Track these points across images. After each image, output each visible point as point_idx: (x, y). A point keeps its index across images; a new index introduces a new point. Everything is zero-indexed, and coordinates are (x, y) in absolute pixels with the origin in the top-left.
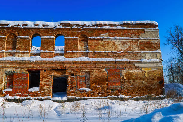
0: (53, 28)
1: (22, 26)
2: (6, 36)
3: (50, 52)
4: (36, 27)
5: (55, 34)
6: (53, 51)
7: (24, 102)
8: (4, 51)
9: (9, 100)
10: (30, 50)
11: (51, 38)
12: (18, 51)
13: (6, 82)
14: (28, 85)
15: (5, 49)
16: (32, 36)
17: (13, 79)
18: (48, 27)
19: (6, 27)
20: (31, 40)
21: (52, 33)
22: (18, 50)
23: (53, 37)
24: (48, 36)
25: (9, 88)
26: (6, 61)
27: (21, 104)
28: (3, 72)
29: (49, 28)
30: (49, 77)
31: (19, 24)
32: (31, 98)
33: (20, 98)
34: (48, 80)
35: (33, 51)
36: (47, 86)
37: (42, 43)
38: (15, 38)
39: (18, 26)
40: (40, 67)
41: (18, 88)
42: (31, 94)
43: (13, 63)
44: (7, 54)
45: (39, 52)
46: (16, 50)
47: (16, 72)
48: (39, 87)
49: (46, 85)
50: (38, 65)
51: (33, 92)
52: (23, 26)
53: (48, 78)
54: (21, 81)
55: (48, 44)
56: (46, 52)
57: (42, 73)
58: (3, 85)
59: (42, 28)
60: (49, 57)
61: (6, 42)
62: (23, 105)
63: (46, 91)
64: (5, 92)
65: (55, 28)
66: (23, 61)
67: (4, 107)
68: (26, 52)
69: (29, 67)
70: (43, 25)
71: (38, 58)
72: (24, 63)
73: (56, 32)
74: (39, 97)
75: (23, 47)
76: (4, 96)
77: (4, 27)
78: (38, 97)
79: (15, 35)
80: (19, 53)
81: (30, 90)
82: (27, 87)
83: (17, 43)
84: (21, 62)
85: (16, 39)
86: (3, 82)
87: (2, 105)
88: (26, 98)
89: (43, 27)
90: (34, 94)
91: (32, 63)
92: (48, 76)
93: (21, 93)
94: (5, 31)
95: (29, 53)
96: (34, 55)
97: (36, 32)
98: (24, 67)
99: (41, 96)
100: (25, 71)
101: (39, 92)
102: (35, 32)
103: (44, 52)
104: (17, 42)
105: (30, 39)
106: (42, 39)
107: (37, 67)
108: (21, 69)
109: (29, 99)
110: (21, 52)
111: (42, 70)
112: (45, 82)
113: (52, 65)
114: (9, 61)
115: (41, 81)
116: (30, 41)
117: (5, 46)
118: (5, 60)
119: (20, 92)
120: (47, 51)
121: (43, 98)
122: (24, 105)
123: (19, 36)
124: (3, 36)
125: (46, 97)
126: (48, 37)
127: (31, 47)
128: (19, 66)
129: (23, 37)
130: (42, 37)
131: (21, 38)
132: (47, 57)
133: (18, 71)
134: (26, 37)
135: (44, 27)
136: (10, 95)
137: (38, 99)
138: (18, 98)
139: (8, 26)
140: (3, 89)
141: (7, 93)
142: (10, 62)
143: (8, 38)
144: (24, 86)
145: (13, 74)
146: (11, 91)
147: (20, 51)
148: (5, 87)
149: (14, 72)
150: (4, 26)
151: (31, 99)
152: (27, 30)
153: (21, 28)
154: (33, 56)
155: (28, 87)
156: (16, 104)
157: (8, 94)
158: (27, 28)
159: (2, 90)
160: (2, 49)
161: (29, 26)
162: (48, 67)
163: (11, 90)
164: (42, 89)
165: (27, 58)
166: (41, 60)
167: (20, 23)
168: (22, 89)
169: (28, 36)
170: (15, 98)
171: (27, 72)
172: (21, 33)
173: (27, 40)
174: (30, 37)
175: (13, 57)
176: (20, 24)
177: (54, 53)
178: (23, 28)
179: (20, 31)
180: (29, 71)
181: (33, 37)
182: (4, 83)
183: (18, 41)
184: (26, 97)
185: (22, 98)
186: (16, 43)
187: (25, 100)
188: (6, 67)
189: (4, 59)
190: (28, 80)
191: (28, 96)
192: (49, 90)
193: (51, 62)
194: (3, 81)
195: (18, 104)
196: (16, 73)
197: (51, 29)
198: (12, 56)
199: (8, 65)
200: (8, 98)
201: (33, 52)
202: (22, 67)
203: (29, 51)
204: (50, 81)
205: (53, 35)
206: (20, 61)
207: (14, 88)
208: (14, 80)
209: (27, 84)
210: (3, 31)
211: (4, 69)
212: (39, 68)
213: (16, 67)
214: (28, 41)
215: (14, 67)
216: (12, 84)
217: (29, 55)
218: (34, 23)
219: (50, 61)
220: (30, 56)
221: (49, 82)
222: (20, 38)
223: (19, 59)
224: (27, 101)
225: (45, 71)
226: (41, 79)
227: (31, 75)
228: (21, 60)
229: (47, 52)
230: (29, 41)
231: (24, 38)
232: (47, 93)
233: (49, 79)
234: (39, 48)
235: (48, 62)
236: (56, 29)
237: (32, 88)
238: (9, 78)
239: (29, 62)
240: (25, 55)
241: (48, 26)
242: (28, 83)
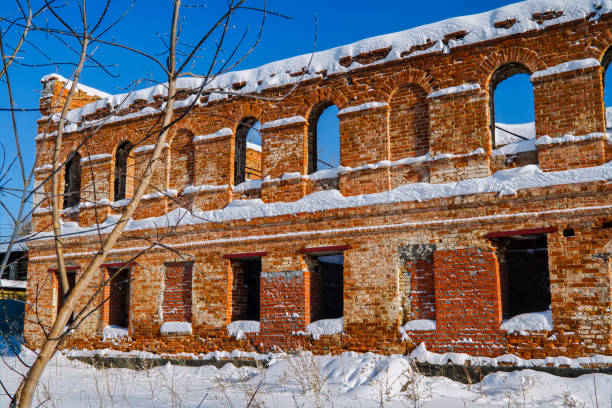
0: (588, 18)
1: (442, 45)
2: (386, 99)
3: (583, 138)
4: (503, 32)
5: (601, 47)
6: (599, 135)
7: (491, 381)
8: (387, 163)
9: (428, 369)
10: (490, 142)
11: (579, 72)
12: (440, 155)
13: (408, 291)
14: (500, 302)
15: (390, 154)
16: (492, 80)
17: (433, 277)
18: (561, 20)
19: (382, 62)
20: (488, 98)
21: (582, 47)
22: (439, 152)
23: (589, 62)
24: (567, 64)
25: (420, 318)
26: (396, 204)
27: (477, 385)
28: (394, 252)
29: (567, 25)
30: (590, 261)
31: (428, 40)
32: (520, 362)
33: (473, 363)
34: (588, 275)
35: (500, 146)
36: (589, 308)
37: (541, 101)
38: (423, 99)
39: (425, 47)
40: (542, 217)
41: (459, 319)
42: (514, 341)
43: (424, 210)
44: (400, 175)
45: (528, 147)
46: (431, 152)
47: (440, 248)
48: (549, 312)
49: (585, 300)
50: (535, 208)
51: (524, 333)
52: (446, 42)
53: (590, 266)
54: (466, 288)
55: (568, 101)
56: (565, 144)
57: (557, 246)
58: (399, 304)
59: (532, 33)
60: (584, 164)
61: (389, 126)
62: (486, 393)
63: (584, 330)
64: (407, 332)
65: (597, 17)
66: (463, 196)
67: (414, 398)
68: (475, 157)
69: (495, 222)
70: (537, 17)
71: (530, 176)
72: (469, 205)
73: (603, 36)
74: (558, 361)
75: (458, 136)
76: (408, 351)
77: (376, 63)
78: (550, 359)
79: (422, 90)
80: (444, 162)
81: (509, 326)
82: (496, 313)
83: (433, 122)
84: (458, 201)
85: (426, 106)
86: (398, 292)
87: (405, 388)
88: (495, 362)
89: (538, 27)
90: (533, 346)
91: (503, 202)
92: (590, 257)
93: (471, 340)
94: (379, 81)
95: (485, 158)
96: (511, 166)
97: (506, 57)
98: (474, 224)
99: (562, 354)
100: (477, 242)
101: (554, 337)
102: (500, 58)
103: (555, 145)
104: (433, 115)
105: (484, 95)
106: (536, 83)
107: (529, 218)
108: (462, 231)
109: (512, 368)
110: (453, 160)
111: (553, 230)
112: (576, 290)
113: (602, 202)
114: (408, 203)
115: (556, 281)
116: (483, 102)
117: (389, 143)
118: (392, 199)
119: (467, 334)
120: (571, 137)
121: (573, 363)
122: (492, 393)
123: (436, 88)
124: (376, 104)
125: (587, 360)
126: (565, 67)
127: (493, 128)
128: (451, 221)
129: (451, 90)
130: (537, 74)
131: (446, 98)
132: (574, 165)
133: (447, 243)
134: (466, 87)
135: (540, 23)
136: (429, 349)
137: (551, 370)
138: (461, 359)
139: (389, 58)
140: (401, 322)
141: (419, 336)
142: (413, 206)
143: (395, 107)
144: (481, 309)
145: (431, 257)
146: (431, 331)
147: (449, 155)
148: (405, 312)
149: (434, 247)
150: (373, 61)
151: (520, 369)
152: (465, 57)
153: (440, 54)
154: (507, 171)
155: (500, 314)
156: (456, 385)
157: (423, 344)
158: (465, 48)
159: (396, 325)
160: (379, 158)
161: (470, 39)
162: (577, 215)
163: (428, 325)
164: (564, 321)
165: (480, 182)
166: (544, 184)
167: (432, 33)
168: (475, 324)
169: (472, 81)
170: (449, 360)
171: (490, 245)
172: (441, 76)
173: (471, 100)
174: (483, 86)
175: (424, 185)
176: (432, 40)
177: (606, 141)
178: (446, 51)
179: (437, 69)
180: (497, 239)
181: (494, 84)
182: (399, 299)
183: (437, 111)
184: (494, 356)
185: (478, 361)
186: (428, 124)
187: (492, 369)
188: (400, 230)
189: (388, 196)
190: (494, 281)
191: (502, 352)
192: (599, 327)
193: (594, 189)
194: (395, 287)
195: (465, 386)
196: (442, 252)
197: (574, 25)
198: (420, 180)
199: (406, 222)
200: (422, 360)
201: (503, 151)
202: (464, 224)
203: (486, 149)
204: (601, 281)
205: (591, 54)
206: (454, 197)
207: (440, 316)
208: (438, 285)
209: (492, 298)
210: (373, 81)
211: (396, 239)
212: (539, 224)
213: (439, 225)
214: (476, 103)
215: (432, 228)
216: (433, 300)
217: (486, 166)
218: (493, 17)
219: (592, 183)
220: (494, 171)
221: (595, 289)
222: (440, 97)
223: (447, 189)
224: (501, 374)
225: (569, 232)
226: (554, 272)
227: (508, 256)
228: (457, 193)
229: (571, 143)
230: (479, 106)
231: (456, 96)
232: (595, 340)
233: (596, 270)
234: (528, 129)
235: (577, 189)
236: (604, 17)
237: (517, 319)
238: (419, 274)
239: (492, 199)
240: (471, 167)
241: (561, 14)
242: (499, 293)
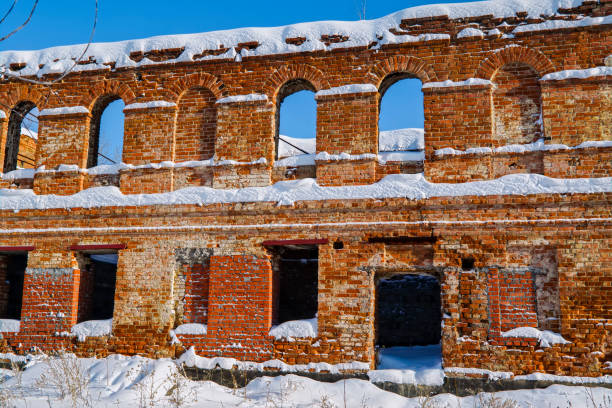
0: (370, 46)
1: (234, 53)
2: (175, 99)
3: (358, 157)
4: (294, 49)
5: (380, 74)
6: (372, 156)
7: (256, 386)
8: (170, 164)
9: (196, 374)
10: (273, 153)
11: (359, 95)
12: (224, 161)
13: (182, 295)
14: (270, 309)
15: (174, 156)
16: (279, 93)
17: (208, 281)
18: (347, 45)
19: (174, 61)
20: (274, 109)
21: (363, 72)
22: (223, 158)
23: (368, 87)
24: (348, 87)
25: (192, 322)
26: (176, 206)
27: (242, 390)
28: (171, 254)
29: (351, 50)
30: (355, 273)
31: (222, 46)
32: (285, 367)
33: (240, 368)
34: (352, 286)
35: (282, 158)
36: (351, 317)
37: (323, 119)
38: (211, 104)
39: (218, 52)
40: (316, 229)
41: (230, 323)
42: (281, 347)
43: (204, 214)
44: (183, 177)
45: (308, 161)
46: (216, 157)
47: (217, 252)
48: (316, 320)
49: (348, 310)
50: (310, 220)
51: (290, 340)
52: (238, 51)
53: (354, 278)
54: (239, 293)
55: (347, 122)
56: (341, 162)
57: (327, 258)
58: (172, 307)
59: (320, 53)
60: (357, 181)
61: (175, 127)
62: (250, 397)
63: (345, 338)
64: (178, 336)
65: (378, 47)
66: (243, 203)
67: (177, 402)
68: (258, 166)
69: (272, 231)
70: (325, 39)
71: (307, 189)
72: (248, 213)
73: (382, 65)
74: (319, 367)
75: (243, 144)
76: (177, 355)
77: (167, 62)
78: (313, 365)
79: (212, 95)
80: (227, 168)
81: (277, 332)
82: (266, 319)
83: (219, 128)
84: (238, 208)
85: (215, 112)
86: (172, 295)
87: (170, 392)
88: (261, 367)
89: (326, 48)
90: (298, 352)
91: (281, 212)
92: (355, 269)
93: (240, 345)
94: (169, 80)
95: (267, 168)
96: (291, 178)
97: (294, 73)
98: (251, 231)
99: (324, 360)
100: (253, 250)
101: (317, 344)
102: (287, 72)
103: (332, 161)
104: (220, 121)
105: (271, 106)
106: (319, 100)
107: (303, 230)
108: (240, 238)
109: (277, 373)
110: (236, 167)
111: (325, 242)
112: (341, 299)
113: (370, 219)
114: (189, 206)
115: (324, 291)
116: (269, 113)
117: (174, 145)
118: (173, 201)
119: (237, 339)
120: (347, 155)
121: (333, 369)
122: (256, 397)
123: (225, 94)
124: (164, 104)
125: (347, 366)
126: (346, 89)
127: (277, 139)
128: (229, 227)
129: (240, 98)
130: (321, 93)
131: (234, 106)
132: (348, 182)
133: (225, 248)
134: (254, 97)
135: (328, 45)
136: (198, 353)
137: (313, 375)
138: (229, 363)
139: (182, 58)
140: (172, 325)
141: (189, 340)
142: (193, 209)
143: (184, 109)
144: (252, 315)
145: (207, 261)
146: (201, 335)
147: (233, 162)
148: (177, 315)
149: (211, 252)
150: (165, 59)
151: (284, 374)
152: (255, 68)
153: (232, 62)
154: (287, 182)
155: (270, 320)
156: (222, 389)
157: (193, 348)
158: (257, 59)
159: (166, 328)
160: (163, 158)
161: (262, 51)
162: (350, 229)
163: (200, 329)
164: (328, 329)
165: (261, 191)
166: (320, 198)
167: (227, 38)
168: (246, 330)
169: (260, 92)
170: (218, 365)
171: (265, 253)
172: (231, 83)
173: (259, 110)
174: (270, 98)
175: (207, 189)
176: (225, 47)
177: (377, 162)
178: (238, 59)
179: (228, 76)
180: (273, 248)
181: (282, 97)
182: (173, 302)
183: (224, 117)
184: (261, 361)
185: (245, 366)
186: (215, 129)
187: (259, 374)
188: (178, 233)
189: (169, 198)
190: (267, 288)
191: (269, 358)
192: (358, 336)
193: (364, 206)
194: (169, 290)
195: (230, 390)
196: (218, 257)
197: (358, 50)
198: (203, 184)
199: (185, 225)
200: (190, 364)
201: (285, 163)
202: (242, 231)
203: (269, 160)
204: (364, 292)
205: (370, 80)
206: (235, 204)
207: (211, 320)
208: (212, 290)
209: (263, 305)
210: (163, 80)
211: (173, 241)
212: (312, 236)
213: (218, 230)
214: (263, 113)
215: (211, 232)
216: (206, 304)
217: (267, 176)
218: (285, 32)
219: (362, 200)
220: (275, 181)
221: (357, 300)
222: (228, 104)
223: (228, 195)
224: (266, 379)
225: (339, 245)
226: (323, 282)
227: (282, 265)
228: (238, 200)
229: (346, 161)
230: (266, 117)
231: (244, 104)
232: (354, 348)
233: (360, 282)
234: (310, 144)
235: (349, 205)
236: (384, 48)
237: (285, 325)
238: (194, 278)
239: (271, 208)
240: (253, 176)
241: (347, 39)
242: (270, 300)
